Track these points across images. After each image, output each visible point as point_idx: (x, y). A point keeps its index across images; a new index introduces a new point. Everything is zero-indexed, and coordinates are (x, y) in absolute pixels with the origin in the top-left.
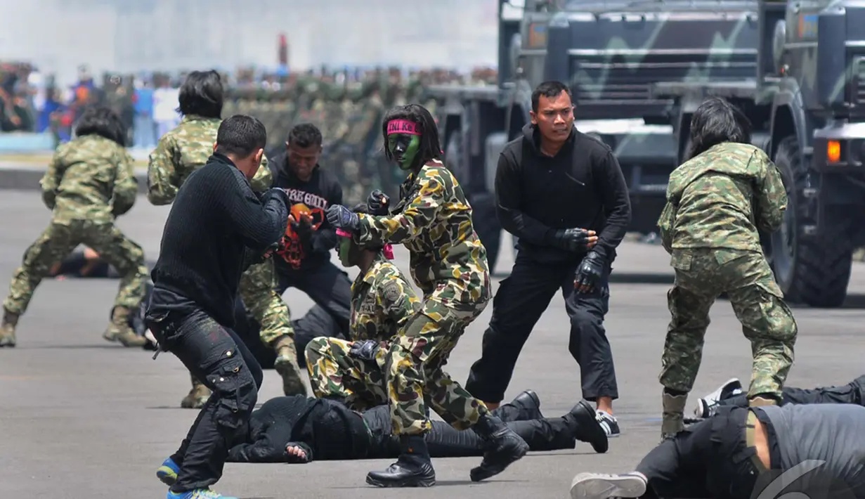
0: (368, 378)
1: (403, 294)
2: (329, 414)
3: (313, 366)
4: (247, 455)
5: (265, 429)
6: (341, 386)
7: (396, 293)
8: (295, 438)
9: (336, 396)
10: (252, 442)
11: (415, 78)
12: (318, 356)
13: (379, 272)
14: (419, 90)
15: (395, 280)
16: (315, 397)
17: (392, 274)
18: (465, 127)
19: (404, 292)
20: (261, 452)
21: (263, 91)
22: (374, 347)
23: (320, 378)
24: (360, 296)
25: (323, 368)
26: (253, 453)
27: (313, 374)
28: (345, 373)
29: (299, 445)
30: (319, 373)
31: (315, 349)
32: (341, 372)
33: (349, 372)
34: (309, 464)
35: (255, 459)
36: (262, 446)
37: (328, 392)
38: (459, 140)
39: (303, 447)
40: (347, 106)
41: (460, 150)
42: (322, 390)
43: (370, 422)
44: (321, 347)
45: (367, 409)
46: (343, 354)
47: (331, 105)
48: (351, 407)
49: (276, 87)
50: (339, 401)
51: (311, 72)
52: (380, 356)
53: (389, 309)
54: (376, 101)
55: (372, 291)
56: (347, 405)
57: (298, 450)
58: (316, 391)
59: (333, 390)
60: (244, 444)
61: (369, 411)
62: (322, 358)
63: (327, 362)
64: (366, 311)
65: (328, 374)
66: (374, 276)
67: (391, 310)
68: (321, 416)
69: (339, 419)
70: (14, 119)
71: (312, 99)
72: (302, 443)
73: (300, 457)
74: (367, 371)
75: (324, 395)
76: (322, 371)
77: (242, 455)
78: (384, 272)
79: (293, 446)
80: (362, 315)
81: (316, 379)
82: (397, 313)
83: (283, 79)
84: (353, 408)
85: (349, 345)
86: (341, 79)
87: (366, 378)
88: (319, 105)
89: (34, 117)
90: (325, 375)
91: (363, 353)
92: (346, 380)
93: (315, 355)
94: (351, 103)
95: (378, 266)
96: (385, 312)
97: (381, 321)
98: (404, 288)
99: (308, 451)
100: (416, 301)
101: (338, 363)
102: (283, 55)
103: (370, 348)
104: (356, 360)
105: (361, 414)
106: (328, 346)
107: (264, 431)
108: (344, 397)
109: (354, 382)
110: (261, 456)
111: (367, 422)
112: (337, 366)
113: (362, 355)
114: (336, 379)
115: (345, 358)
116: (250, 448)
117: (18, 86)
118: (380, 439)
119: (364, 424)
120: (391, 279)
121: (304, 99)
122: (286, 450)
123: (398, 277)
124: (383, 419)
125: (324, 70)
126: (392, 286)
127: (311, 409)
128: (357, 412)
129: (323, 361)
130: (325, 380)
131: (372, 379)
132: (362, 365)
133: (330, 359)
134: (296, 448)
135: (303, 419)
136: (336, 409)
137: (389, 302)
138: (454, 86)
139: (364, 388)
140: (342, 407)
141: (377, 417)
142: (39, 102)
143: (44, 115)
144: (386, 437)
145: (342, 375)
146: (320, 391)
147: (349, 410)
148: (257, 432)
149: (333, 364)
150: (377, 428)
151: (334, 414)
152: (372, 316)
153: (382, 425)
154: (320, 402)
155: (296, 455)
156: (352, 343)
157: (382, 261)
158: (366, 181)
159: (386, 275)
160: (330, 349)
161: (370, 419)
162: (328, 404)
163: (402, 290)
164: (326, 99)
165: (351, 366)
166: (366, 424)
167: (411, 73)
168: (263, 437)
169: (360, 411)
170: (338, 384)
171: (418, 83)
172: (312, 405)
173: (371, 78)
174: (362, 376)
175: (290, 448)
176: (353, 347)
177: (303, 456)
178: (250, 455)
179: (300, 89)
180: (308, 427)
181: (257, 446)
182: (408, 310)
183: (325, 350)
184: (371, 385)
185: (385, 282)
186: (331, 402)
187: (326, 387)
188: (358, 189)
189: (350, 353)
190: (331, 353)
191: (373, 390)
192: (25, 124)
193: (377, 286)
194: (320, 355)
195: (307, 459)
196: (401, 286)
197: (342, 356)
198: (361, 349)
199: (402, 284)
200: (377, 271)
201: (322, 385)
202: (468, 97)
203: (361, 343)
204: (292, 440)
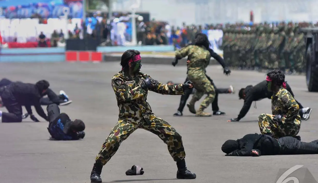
0: (280, 127)
1: (289, 99)
2: (266, 140)
3: (261, 124)
4: (239, 154)
5: (245, 145)
6: (270, 130)
7: (287, 99)
8: (255, 148)
9: (268, 133)
10: (240, 149)
11: (297, 25)
12: (262, 120)
13: (280, 93)
14: (298, 30)
15: (286, 95)
16: (261, 134)
17: (285, 93)
18: (314, 42)
19: (290, 98)
20: (243, 153)
21: (245, 30)
22: (281, 117)
23: (263, 127)
24: (275, 101)
25: (264, 124)
26: (240, 153)
27: (261, 126)
28: (272, 126)
29: (256, 150)
30: (263, 126)
31: (261, 117)
32: (270, 126)
33: (273, 125)
34: (260, 156)
35: (241, 155)
36: (244, 151)
37: (266, 132)
38: (311, 47)
39: (258, 151)
40: (272, 35)
41: (312, 50)
42: (264, 132)
43: (280, 142)
44: (263, 117)
45: (280, 138)
46: (271, 119)
47: (268, 34)
48: (274, 137)
49: (249, 29)
50: (270, 135)
51: (261, 24)
52: (283, 120)
53: (285, 105)
54: (283, 33)
55: (279, 99)
56: (273, 137)
57: (256, 152)
58: (262, 132)
59: (268, 131)
60: (238, 150)
61: (280, 139)
62: (264, 121)
63: (266, 122)
64: (277, 106)
65: (266, 126)
66: (279, 94)
67: (286, 105)
68: (263, 140)
69: (270, 141)
70: (161, 41)
71: (261, 33)
72: (257, 150)
73: (257, 154)
74: (279, 125)
75: (265, 133)
76: (264, 125)
77: (237, 154)
78: (282, 92)
79: (254, 151)
80: (276, 107)
81: (262, 128)
82: (288, 106)
83: (251, 26)
84: (275, 138)
85: (273, 116)
86: (271, 26)
87: (279, 127)
88: (263, 35)
89: (168, 40)
90: (265, 126)
91: (278, 119)
92: (272, 128)
93: (261, 120)
94: (274, 34)
95: (280, 90)
96: (284, 106)
97: (283, 109)
98: (289, 97)
99: (259, 152)
100: (294, 101)
101: (269, 122)
102: (252, 18)
103: (280, 117)
104: (275, 121)
105: (277, 140)
106: (266, 117)
107: (244, 146)
108: (271, 134)
109: (275, 129)
110: (243, 154)
111: (279, 142)
112: (269, 123)
113: (278, 120)
114: (269, 128)
115: (272, 121)
116: (239, 151)
117: (162, 29)
118: (284, 148)
119: (278, 143)
120: (285, 95)
121: (259, 33)
122: (252, 152)
123: (287, 94)
124: (285, 141)
125: (265, 23)
126: (285, 97)
127: (260, 138)
128: (276, 139)
129: (264, 122)
130: (265, 128)
131: (281, 128)
132: (278, 123)
133: (266, 121)
134: (255, 151)
135: (257, 142)
136: (269, 138)
137: (285, 103)
138: (310, 28)
139: (278, 131)
140: (271, 137)
141: (283, 140)
142: (169, 34)
143: (171, 39)
144: (286, 147)
145: (271, 127)
146: (263, 132)
147: (274, 139)
148: (242, 146)
149: (268, 123)
150: (283, 144)
151: (268, 140)
152: (280, 107)
153: (285, 143)
154: (263, 136)
155: (255, 154)
156: (274, 116)
157: (282, 88)
158: (280, 60)
159: (283, 93)
160: (266, 118)
161: (280, 141)
162: (266, 137)
163: (289, 98)
164: (266, 33)
165: (274, 124)
166: (279, 143)
167: (296, 24)
168: (243, 148)
169: (277, 139)
170: (269, 130)
171: (298, 27)
172: (260, 136)
173: (281, 26)
174: (278, 127)
175: (253, 151)
176: (274, 117)
177: (258, 154)
178: (240, 154)
179: (257, 30)
180: (259, 144)
181: (242, 151)
182: (291, 104)
183: (265, 118)
184: (281, 130)
185: (282, 96)
186: (267, 136)
187: (265, 131)
188: (277, 63)
189: (273, 119)
190: (267, 119)
191: (281, 131)
192: (165, 42)
193: (280, 97)
194: (263, 120)
195: (259, 155)
196: (288, 97)
197: (271, 120)
198: (277, 118)
199: (289, 96)
200: (280, 92)
201: (264, 130)
202: (314, 32)
203: (277, 116)
204: (253, 149)
